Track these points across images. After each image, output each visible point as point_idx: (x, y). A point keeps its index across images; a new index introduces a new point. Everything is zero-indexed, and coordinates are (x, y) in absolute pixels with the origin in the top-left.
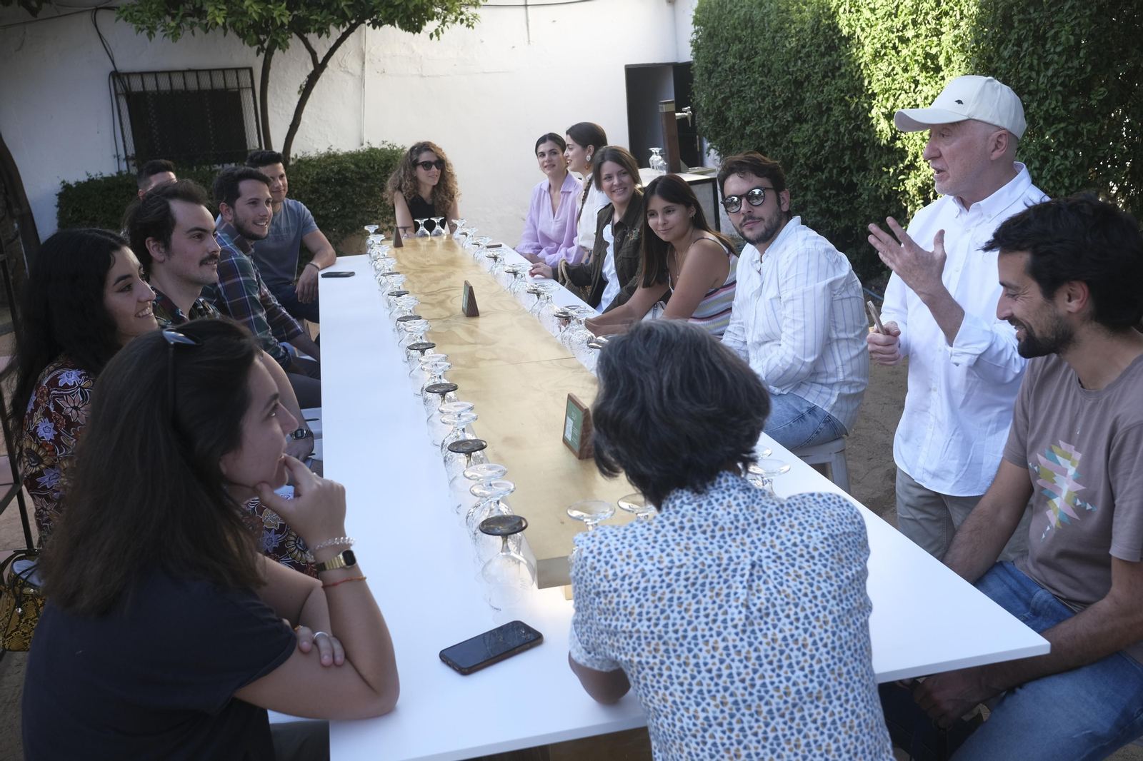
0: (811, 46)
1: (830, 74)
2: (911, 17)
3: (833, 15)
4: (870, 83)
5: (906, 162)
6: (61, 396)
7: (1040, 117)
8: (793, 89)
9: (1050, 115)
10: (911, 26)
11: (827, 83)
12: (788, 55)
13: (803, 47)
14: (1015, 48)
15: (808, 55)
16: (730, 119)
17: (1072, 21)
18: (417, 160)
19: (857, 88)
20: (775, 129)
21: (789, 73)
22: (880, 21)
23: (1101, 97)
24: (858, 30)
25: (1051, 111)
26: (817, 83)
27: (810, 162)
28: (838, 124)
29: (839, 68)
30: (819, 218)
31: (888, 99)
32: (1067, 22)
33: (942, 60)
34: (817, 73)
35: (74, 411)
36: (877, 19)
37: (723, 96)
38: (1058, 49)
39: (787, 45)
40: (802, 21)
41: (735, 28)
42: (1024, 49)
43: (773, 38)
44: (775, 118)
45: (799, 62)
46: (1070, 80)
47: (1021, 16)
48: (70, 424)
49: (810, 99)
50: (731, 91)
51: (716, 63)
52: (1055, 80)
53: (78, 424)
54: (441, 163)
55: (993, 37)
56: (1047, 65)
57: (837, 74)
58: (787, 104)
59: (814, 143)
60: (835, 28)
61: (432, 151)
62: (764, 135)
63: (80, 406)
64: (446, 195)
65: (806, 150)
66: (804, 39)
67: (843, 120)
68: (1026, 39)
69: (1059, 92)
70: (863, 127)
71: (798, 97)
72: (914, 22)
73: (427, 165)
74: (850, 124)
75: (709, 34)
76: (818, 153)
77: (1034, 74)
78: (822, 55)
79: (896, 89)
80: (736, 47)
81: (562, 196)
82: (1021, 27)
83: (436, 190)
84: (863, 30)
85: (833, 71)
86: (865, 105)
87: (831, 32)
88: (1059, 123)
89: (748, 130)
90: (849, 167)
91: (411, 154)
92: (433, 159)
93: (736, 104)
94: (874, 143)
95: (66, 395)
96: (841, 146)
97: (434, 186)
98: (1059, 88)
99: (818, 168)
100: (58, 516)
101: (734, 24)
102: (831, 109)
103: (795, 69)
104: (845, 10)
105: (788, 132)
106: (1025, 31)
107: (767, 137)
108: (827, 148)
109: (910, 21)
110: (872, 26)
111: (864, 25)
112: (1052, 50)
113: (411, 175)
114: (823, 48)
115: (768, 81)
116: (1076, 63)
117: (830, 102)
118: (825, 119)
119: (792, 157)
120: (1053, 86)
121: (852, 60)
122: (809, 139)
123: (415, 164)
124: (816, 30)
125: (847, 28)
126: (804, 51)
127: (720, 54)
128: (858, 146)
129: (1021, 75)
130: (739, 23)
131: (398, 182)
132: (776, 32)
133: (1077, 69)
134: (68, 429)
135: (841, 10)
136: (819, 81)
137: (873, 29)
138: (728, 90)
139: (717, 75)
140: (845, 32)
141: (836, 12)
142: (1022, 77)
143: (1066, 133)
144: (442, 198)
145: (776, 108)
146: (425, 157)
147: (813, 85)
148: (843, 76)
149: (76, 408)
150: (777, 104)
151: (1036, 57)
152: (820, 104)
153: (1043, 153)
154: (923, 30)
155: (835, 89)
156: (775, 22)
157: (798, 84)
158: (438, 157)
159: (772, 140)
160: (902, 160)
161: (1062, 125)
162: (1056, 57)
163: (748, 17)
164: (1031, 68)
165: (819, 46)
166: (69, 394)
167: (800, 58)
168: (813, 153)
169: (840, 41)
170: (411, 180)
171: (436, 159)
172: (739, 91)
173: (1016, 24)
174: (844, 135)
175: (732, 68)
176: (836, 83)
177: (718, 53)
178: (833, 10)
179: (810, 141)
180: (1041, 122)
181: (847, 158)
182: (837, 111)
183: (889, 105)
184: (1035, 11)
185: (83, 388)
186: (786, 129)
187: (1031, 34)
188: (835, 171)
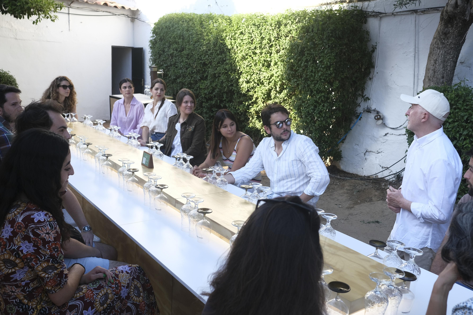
0: (213, 50)
1: (221, 63)
2: (259, 45)
3: (223, 40)
4: (240, 68)
5: (253, 101)
6: (38, 228)
7: (315, 90)
8: (202, 66)
9: (318, 90)
10: (258, 48)
11: (219, 66)
12: (202, 53)
13: (209, 50)
14: (306, 64)
15: (211, 54)
16: (170, 75)
17: (328, 57)
18: (59, 84)
19: (234, 69)
20: (192, 82)
21: (201, 60)
22: (245, 44)
23: (337, 86)
24: (235, 47)
25: (319, 88)
26: (215, 65)
27: (207, 97)
28: (222, 82)
29: (225, 61)
30: (208, 120)
31: (247, 76)
32: (326, 57)
33: (272, 64)
34: (215, 61)
35: (47, 235)
36: (244, 44)
37: (166, 65)
38: (323, 66)
39: (202, 48)
40: (209, 40)
41: (175, 38)
42: (309, 64)
43: (194, 45)
44: (192, 77)
45: (207, 56)
46: (327, 78)
47: (308, 52)
48: (45, 242)
49: (211, 71)
50: (170, 63)
51: (164, 51)
52: (321, 77)
53: (50, 242)
54: (71, 87)
55: (296, 58)
56: (318, 72)
57: (225, 63)
58: (198, 72)
59: (210, 89)
60: (224, 45)
61: (68, 81)
62: (186, 83)
63: (50, 232)
64: (72, 102)
65: (206, 92)
66: (210, 47)
67: (225, 81)
68: (310, 61)
69: (322, 82)
70: (234, 85)
71: (204, 70)
72: (260, 47)
73: (65, 87)
74: (229, 83)
75: (161, 38)
76: (212, 93)
77: (313, 74)
78: (218, 55)
79: (251, 72)
80: (175, 46)
81: (131, 106)
82: (308, 56)
83: (67, 99)
84: (237, 47)
85: (223, 61)
86: (237, 77)
87: (223, 46)
88: (322, 93)
89: (178, 81)
90: (225, 100)
91: (57, 81)
92: (68, 84)
93: (173, 69)
94: (239, 92)
95: (41, 227)
96: (222, 92)
97: (66, 97)
98: (323, 80)
99: (211, 99)
100: (23, 295)
101: (175, 36)
102: (220, 76)
103: (205, 58)
104: (229, 38)
105: (197, 83)
106: (309, 58)
107: (187, 84)
108: (216, 92)
109: (258, 47)
110: (241, 46)
111: (238, 45)
112: (320, 66)
113: (56, 91)
114: (218, 52)
115: (190, 61)
116: (329, 72)
117: (220, 73)
118: (217, 80)
119: (198, 94)
120: (321, 79)
121: (232, 58)
122: (207, 87)
123: (59, 86)
124: (215, 45)
125: (230, 45)
126: (209, 52)
127: (166, 48)
128: (231, 93)
129: (308, 74)
130: (177, 36)
131: (48, 94)
132: (196, 42)
133: (329, 74)
134: (44, 246)
135: (227, 38)
136: (216, 65)
137: (241, 47)
138: (169, 63)
139: (164, 56)
140: (229, 47)
141: (225, 38)
142: (308, 75)
143: (324, 97)
144: (70, 103)
145: (193, 73)
146: (63, 83)
147: (212, 66)
148: (227, 64)
149: (48, 233)
150: (193, 72)
151: (314, 68)
152: (215, 74)
153: (315, 104)
154: (264, 51)
155: (223, 69)
156: (195, 38)
157: (205, 64)
158: (70, 84)
159: (190, 86)
160: (251, 99)
161: (323, 94)
162: (322, 69)
163: (182, 34)
164: (312, 71)
165: (217, 51)
166: (43, 226)
167: (207, 54)
168: (209, 93)
169: (227, 50)
170: (56, 93)
171: (69, 84)
172: (175, 64)
173: (306, 55)
174: (225, 87)
175: (172, 55)
176: (223, 67)
177: (165, 47)
178: (224, 37)
179: (208, 88)
180: (315, 92)
181: (225, 96)
182: (223, 78)
183: (248, 78)
184: (314, 51)
185: (50, 222)
186: (196, 82)
187: (312, 59)
188: (219, 101)
